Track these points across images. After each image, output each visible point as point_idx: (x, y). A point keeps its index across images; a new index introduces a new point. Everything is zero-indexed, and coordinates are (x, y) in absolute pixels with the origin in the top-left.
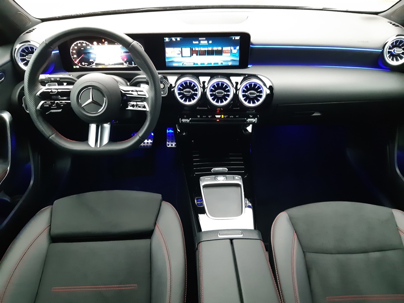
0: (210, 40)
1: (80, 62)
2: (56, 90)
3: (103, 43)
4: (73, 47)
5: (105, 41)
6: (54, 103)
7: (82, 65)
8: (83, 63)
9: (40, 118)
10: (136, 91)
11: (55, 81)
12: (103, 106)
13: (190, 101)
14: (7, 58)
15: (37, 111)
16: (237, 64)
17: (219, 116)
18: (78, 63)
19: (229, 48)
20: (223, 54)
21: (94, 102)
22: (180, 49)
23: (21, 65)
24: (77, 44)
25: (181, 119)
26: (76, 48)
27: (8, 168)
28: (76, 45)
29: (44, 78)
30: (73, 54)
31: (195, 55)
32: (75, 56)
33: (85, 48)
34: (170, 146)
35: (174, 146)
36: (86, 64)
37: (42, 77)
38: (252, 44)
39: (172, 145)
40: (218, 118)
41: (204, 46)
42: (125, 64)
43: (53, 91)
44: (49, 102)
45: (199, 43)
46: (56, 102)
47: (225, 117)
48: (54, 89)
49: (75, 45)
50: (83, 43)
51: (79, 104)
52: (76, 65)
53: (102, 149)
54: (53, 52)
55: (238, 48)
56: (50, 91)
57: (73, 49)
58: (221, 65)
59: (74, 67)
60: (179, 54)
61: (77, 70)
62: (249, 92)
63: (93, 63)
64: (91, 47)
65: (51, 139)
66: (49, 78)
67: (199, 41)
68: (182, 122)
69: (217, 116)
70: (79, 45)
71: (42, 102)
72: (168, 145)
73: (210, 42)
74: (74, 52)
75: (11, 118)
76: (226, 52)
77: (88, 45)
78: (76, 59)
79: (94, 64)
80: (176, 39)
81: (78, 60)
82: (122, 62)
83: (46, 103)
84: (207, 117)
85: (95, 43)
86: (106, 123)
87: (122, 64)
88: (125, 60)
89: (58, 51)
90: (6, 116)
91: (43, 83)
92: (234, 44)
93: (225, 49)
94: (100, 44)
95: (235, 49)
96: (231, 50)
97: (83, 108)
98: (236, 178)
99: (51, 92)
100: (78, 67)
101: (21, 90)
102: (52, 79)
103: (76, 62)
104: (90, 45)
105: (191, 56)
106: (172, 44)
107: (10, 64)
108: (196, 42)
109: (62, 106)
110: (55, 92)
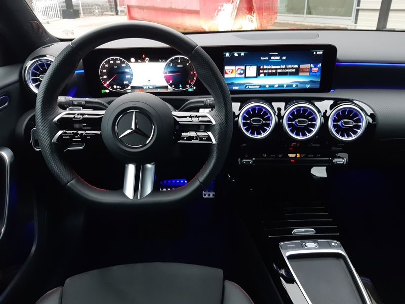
0: (284, 56)
1: (111, 85)
2: (81, 116)
3: (143, 60)
4: (104, 65)
5: (146, 57)
6: (77, 134)
7: (113, 88)
8: (115, 87)
10: (196, 116)
11: (79, 105)
12: (151, 137)
13: (259, 134)
14: (14, 77)
15: (51, 144)
16: (318, 86)
17: (294, 155)
18: (108, 86)
19: (308, 66)
20: (300, 74)
21: (137, 131)
22: (243, 67)
23: (32, 87)
24: (109, 60)
25: (241, 160)
26: (107, 66)
27: (3, 230)
28: (108, 62)
29: (64, 101)
30: (103, 74)
31: (262, 75)
32: (105, 77)
33: (119, 66)
34: (207, 196)
35: (211, 196)
36: (118, 87)
37: (61, 99)
38: (339, 61)
39: (209, 195)
40: (292, 158)
41: (275, 63)
42: (169, 87)
43: (76, 116)
44: (70, 132)
45: (270, 59)
46: (80, 132)
47: (302, 156)
48: (78, 114)
49: (106, 62)
50: (117, 59)
51: (116, 135)
52: (105, 88)
53: (143, 200)
54: (76, 72)
55: (320, 65)
56: (72, 116)
57: (104, 68)
58: (296, 88)
59: (103, 91)
60: (241, 74)
61: (106, 95)
62: (342, 121)
63: (128, 85)
64: (127, 64)
65: (69, 188)
66: (70, 101)
67: (270, 57)
68: (242, 163)
69: (290, 155)
70: (112, 62)
71: (60, 132)
72: (205, 195)
73: (284, 58)
74: (104, 71)
75: (12, 157)
76: (304, 70)
77: (123, 62)
78: (105, 80)
79: (129, 88)
80: (239, 55)
81: (108, 83)
82: (166, 84)
83: (65, 133)
84: (277, 156)
85: (133, 60)
86: (150, 163)
87: (166, 87)
88: (171, 82)
89: (83, 71)
90: (6, 155)
91: (63, 106)
92: (315, 60)
93: (302, 66)
94: (139, 61)
95: (315, 67)
96: (311, 68)
97: (121, 140)
98: (333, 244)
99: (74, 118)
100: (107, 91)
101: (29, 120)
103: (105, 85)
104: (126, 62)
105: (256, 77)
106: (233, 62)
107: (17, 85)
108: (265, 58)
109: (89, 137)
110: (80, 118)
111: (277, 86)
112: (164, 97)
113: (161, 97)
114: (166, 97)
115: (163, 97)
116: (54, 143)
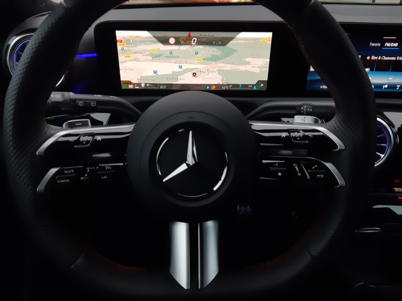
43: (82, 139)
44: (70, 171)
46: (89, 168)
56: (74, 139)
66: (71, 100)
71: (53, 171)
83: (61, 172)
89: (96, 55)
99: (78, 142)
102: (80, 104)
108: (376, 45)
109: (105, 177)
110: (88, 142)
111: (386, 86)
112: (236, 99)
113: (231, 99)
114: (239, 99)
115: (233, 99)
116: (41, 194)
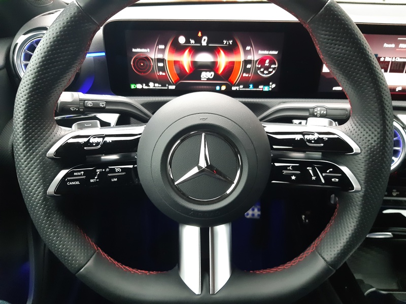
2: (100, 140)
6: (93, 174)
9: (56, 219)
12: (236, 181)
15: (46, 197)
21: (209, 171)
44: (80, 174)
46: (98, 170)
48: (95, 136)
51: (168, 179)
54: (89, 55)
56: (84, 141)
65: (83, 276)
71: (63, 173)
89: (104, 54)
97: (178, 190)
99: (88, 144)
102: (89, 104)
108: (390, 46)
109: (116, 180)
110: (97, 144)
116: (51, 196)
